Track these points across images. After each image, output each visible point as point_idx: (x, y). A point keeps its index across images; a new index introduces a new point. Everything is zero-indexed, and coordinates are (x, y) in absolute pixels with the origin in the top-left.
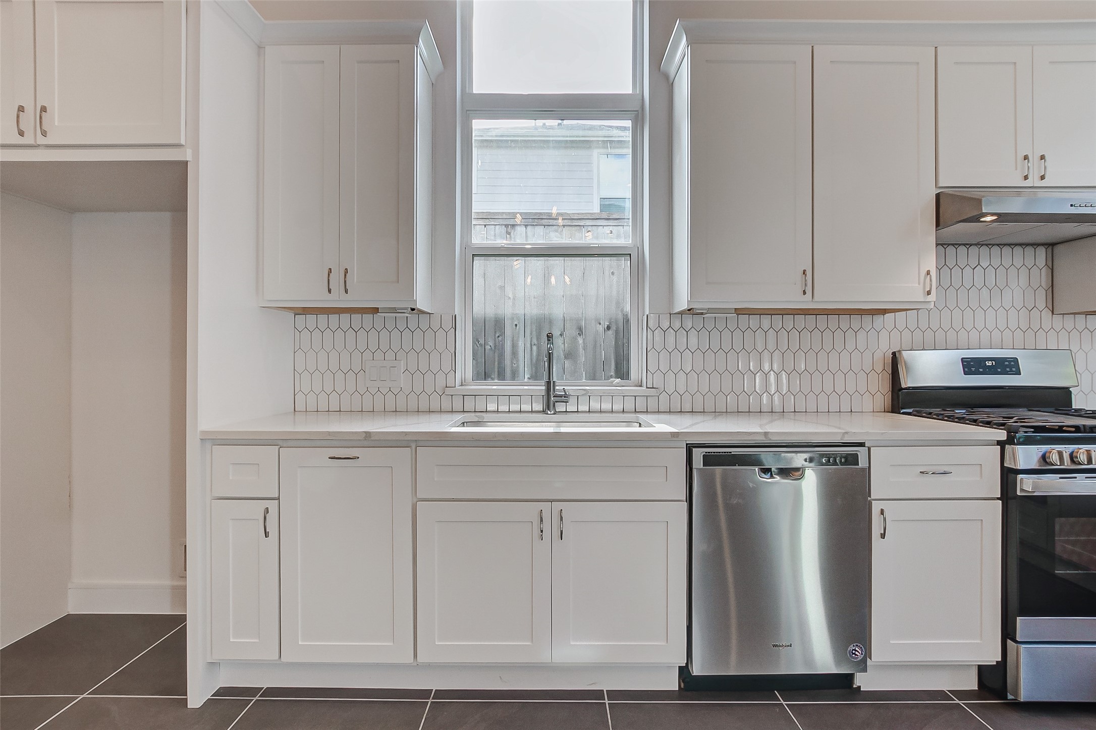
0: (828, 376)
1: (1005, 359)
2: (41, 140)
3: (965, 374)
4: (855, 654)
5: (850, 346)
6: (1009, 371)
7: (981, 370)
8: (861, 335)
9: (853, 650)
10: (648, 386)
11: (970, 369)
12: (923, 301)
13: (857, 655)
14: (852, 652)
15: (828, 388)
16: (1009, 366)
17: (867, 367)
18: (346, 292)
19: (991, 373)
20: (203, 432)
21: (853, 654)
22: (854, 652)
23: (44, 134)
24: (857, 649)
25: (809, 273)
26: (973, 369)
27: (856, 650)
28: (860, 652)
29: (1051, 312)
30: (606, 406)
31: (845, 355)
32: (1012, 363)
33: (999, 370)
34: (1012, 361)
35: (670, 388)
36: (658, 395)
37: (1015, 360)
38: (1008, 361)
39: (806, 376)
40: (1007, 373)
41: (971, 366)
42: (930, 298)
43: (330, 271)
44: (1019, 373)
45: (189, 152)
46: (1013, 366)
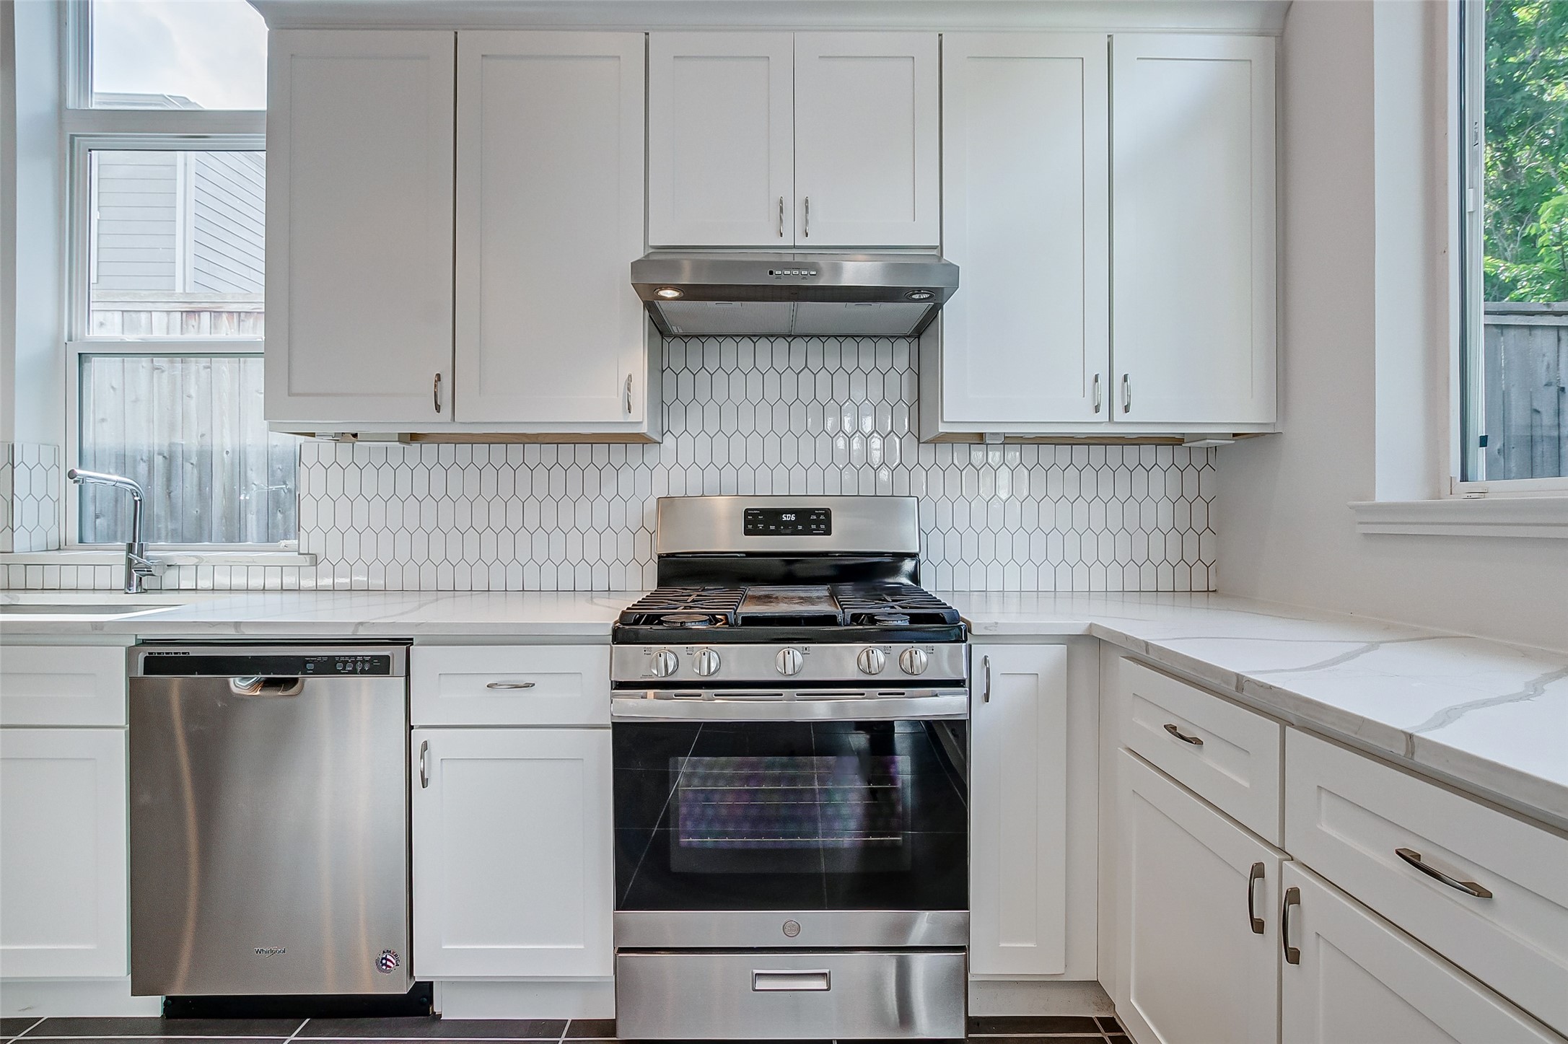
0: (574, 536)
1: (812, 511)
3: (745, 535)
4: (385, 964)
5: (609, 491)
6: (814, 530)
7: (772, 527)
8: (626, 475)
9: (383, 959)
10: (301, 552)
11: (755, 526)
12: (623, 421)
13: (390, 967)
14: (381, 962)
15: (574, 556)
16: (816, 520)
17: (634, 523)
19: (787, 532)
21: (383, 965)
22: (384, 961)
24: (389, 957)
26: (761, 526)
27: (386, 959)
28: (394, 961)
29: (917, 440)
30: (239, 581)
31: (600, 505)
32: (822, 517)
33: (800, 527)
34: (822, 514)
35: (334, 556)
36: (316, 565)
37: (827, 513)
38: (816, 514)
39: (540, 536)
40: (810, 533)
41: (759, 521)
42: (632, 417)
44: (828, 531)
46: (823, 522)
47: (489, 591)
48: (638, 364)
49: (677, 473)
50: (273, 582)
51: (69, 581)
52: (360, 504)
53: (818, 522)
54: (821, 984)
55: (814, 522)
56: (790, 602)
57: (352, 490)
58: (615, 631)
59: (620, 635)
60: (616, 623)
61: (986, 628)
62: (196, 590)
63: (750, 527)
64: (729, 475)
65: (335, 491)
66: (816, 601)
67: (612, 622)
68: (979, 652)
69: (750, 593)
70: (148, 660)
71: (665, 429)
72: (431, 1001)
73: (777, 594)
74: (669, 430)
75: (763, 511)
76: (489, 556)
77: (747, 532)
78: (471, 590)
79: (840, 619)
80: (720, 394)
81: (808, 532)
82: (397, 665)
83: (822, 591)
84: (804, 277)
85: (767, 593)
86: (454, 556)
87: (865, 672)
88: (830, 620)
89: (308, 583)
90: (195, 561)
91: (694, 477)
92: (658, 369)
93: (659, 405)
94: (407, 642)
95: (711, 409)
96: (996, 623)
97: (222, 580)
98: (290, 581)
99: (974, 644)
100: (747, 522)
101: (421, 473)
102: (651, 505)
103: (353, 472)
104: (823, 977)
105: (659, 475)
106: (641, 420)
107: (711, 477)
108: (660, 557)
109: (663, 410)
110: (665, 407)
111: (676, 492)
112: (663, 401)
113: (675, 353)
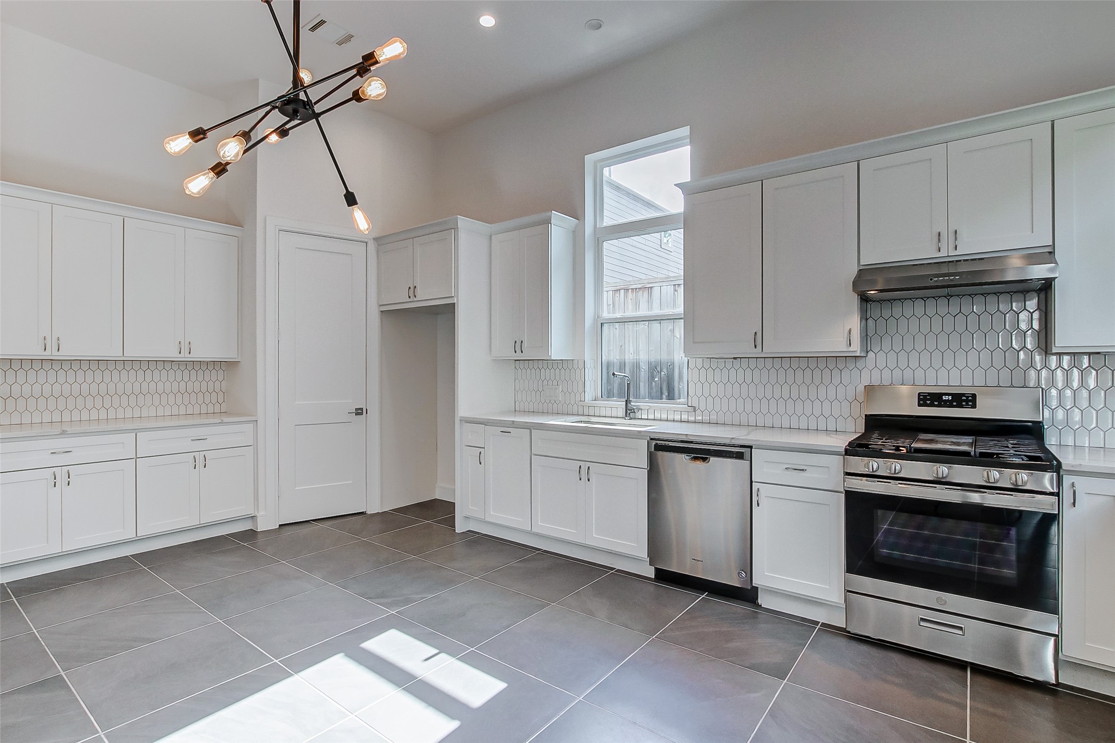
1: (963, 395)
2: (415, 299)
4: (741, 575)
5: (836, 380)
6: (964, 405)
7: (936, 403)
9: (740, 573)
10: (689, 405)
11: (925, 402)
12: (846, 350)
13: (743, 577)
17: (851, 397)
18: (522, 352)
19: (946, 406)
20: (461, 417)
23: (415, 297)
25: (759, 335)
26: (928, 402)
27: (743, 572)
28: (745, 575)
29: (1044, 352)
30: (664, 416)
31: (832, 387)
32: (970, 398)
33: (955, 404)
34: (970, 396)
35: (702, 407)
36: (695, 412)
37: (974, 396)
38: (966, 397)
39: (799, 403)
40: (962, 407)
41: (926, 399)
42: (851, 349)
43: (516, 342)
44: (974, 406)
45: (455, 299)
46: (970, 401)
47: (773, 427)
48: (854, 322)
49: (876, 373)
50: (677, 417)
51: (603, 414)
52: (714, 385)
53: (967, 401)
54: (960, 632)
55: (964, 401)
56: (945, 443)
57: (710, 379)
58: (846, 450)
59: (848, 452)
60: (846, 446)
61: (1072, 466)
62: (648, 419)
63: (921, 402)
64: (908, 373)
65: (703, 379)
66: (963, 444)
67: (844, 446)
69: (921, 437)
70: (656, 445)
71: (869, 349)
72: (757, 599)
73: (938, 439)
74: (871, 350)
75: (930, 394)
76: (773, 411)
77: (919, 405)
78: (764, 427)
79: (972, 453)
80: (903, 330)
81: (960, 406)
82: (747, 455)
83: (969, 439)
84: (952, 280)
85: (932, 438)
86: (757, 410)
87: (987, 482)
88: (967, 454)
89: (692, 419)
90: (648, 407)
91: (886, 374)
92: (864, 318)
93: (865, 337)
94: (751, 447)
95: (898, 338)
96: (1080, 465)
97: (658, 416)
98: (685, 417)
99: (1065, 475)
100: (919, 400)
101: (741, 372)
102: (861, 388)
103: (710, 371)
104: (961, 628)
105: (866, 376)
106: (856, 348)
107: (897, 373)
108: (866, 415)
109: (869, 343)
110: (869, 338)
111: (876, 382)
112: (867, 335)
113: (875, 310)
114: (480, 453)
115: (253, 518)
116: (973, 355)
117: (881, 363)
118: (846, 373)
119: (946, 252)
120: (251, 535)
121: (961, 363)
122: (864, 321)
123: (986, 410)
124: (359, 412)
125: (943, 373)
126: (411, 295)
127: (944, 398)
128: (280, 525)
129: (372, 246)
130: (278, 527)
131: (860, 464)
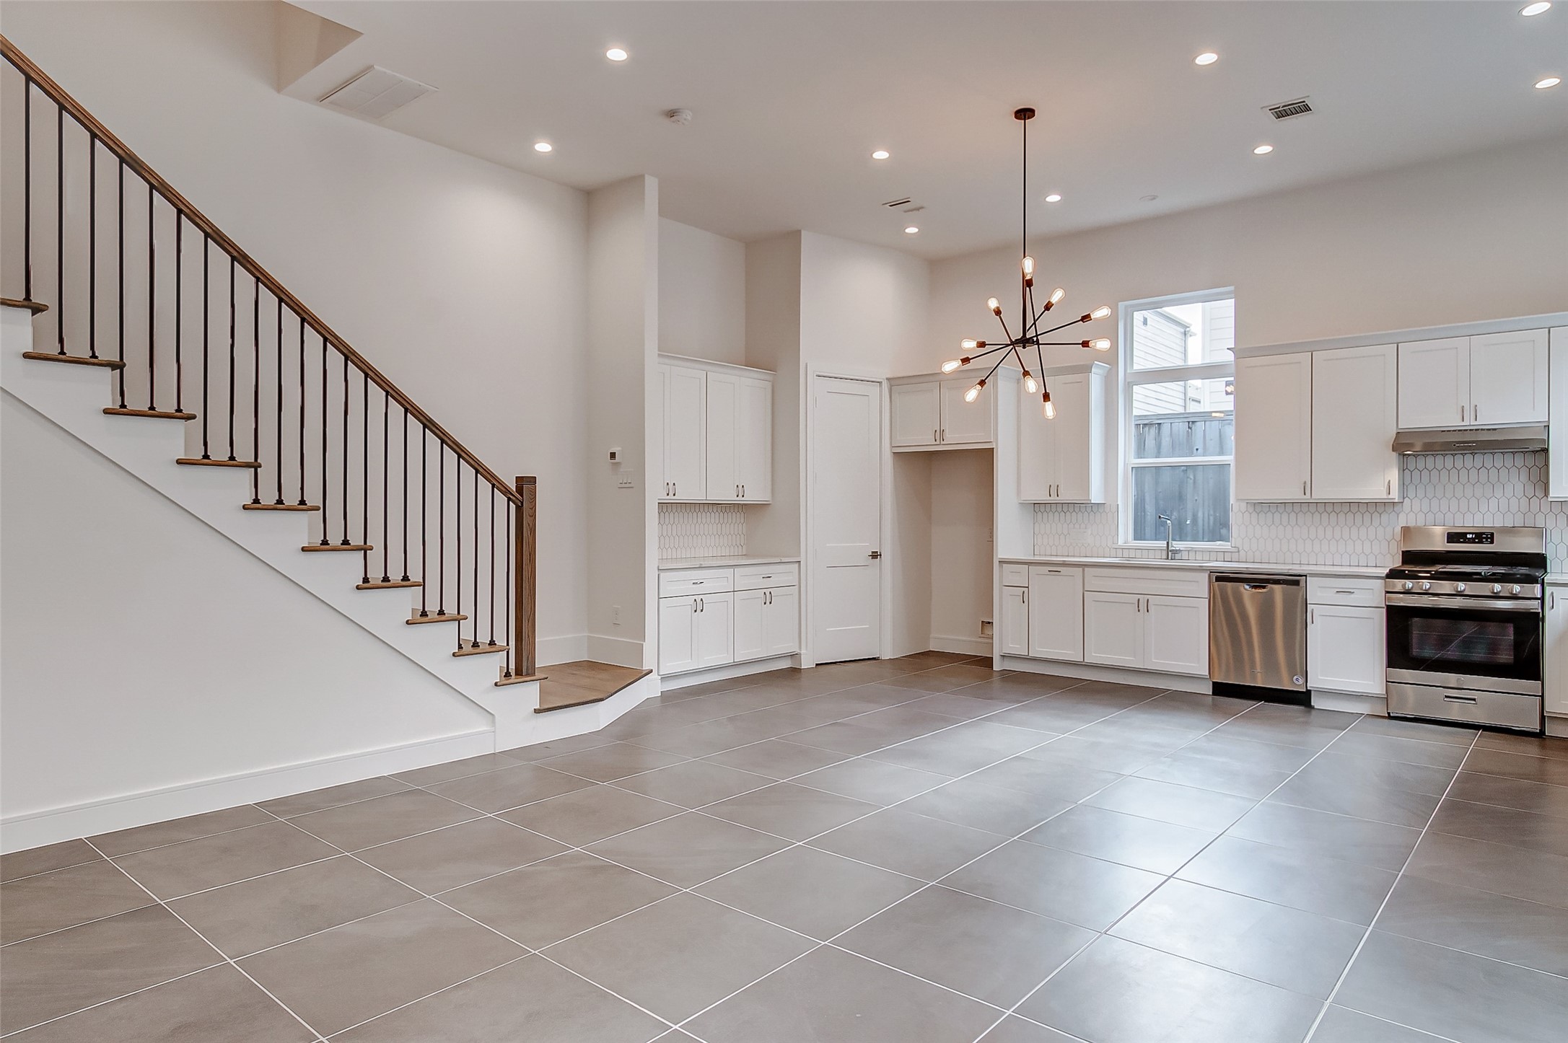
1: (1484, 533)
2: (942, 443)
3: (1446, 543)
5: (1376, 522)
6: (1484, 541)
7: (1462, 540)
9: (1296, 678)
10: (1233, 546)
12: (1386, 496)
13: (1299, 682)
14: (1296, 680)
17: (1389, 539)
18: (1058, 496)
19: (1469, 542)
20: (1000, 558)
23: (943, 440)
24: (1299, 678)
25: (1309, 484)
26: (1456, 539)
28: (1301, 680)
33: (1477, 540)
34: (1489, 535)
35: (1246, 548)
36: (1239, 552)
37: (1492, 534)
38: (1485, 535)
40: (1482, 543)
41: (1453, 537)
42: (1390, 497)
43: (1050, 486)
44: (1492, 542)
45: (994, 444)
46: (1489, 538)
48: (1393, 475)
49: (1412, 516)
51: (1139, 555)
53: (1487, 538)
54: (1474, 702)
55: (1484, 538)
57: (1255, 522)
58: (1387, 575)
59: (1389, 576)
60: (1387, 572)
61: (1552, 580)
62: (1189, 559)
63: (1450, 540)
64: (1440, 517)
65: (1247, 522)
68: (1548, 590)
70: (1216, 577)
71: (1406, 496)
72: (1311, 700)
75: (1457, 533)
77: (1448, 542)
79: (1483, 574)
81: (1480, 542)
82: (1303, 584)
87: (1492, 593)
88: (1478, 574)
90: (1190, 549)
91: (1421, 518)
92: (1403, 470)
93: (1403, 485)
94: (1304, 575)
96: (1561, 579)
97: (1199, 557)
99: (1546, 585)
100: (1448, 538)
102: (1398, 529)
103: (1255, 515)
104: (1474, 700)
105: (1402, 516)
106: (1395, 495)
107: (1430, 517)
108: (1403, 551)
109: (1405, 490)
110: (1405, 487)
111: (1411, 524)
112: (1404, 484)
113: (1411, 463)
114: (1024, 592)
115: (793, 656)
116: (1493, 502)
117: (1416, 507)
118: (1385, 517)
119: (1469, 422)
120: (794, 672)
121: (1484, 508)
122: (1401, 471)
123: (1502, 545)
124: (875, 555)
125: (1469, 516)
126: (938, 438)
127: (1468, 536)
128: (817, 665)
129: (885, 385)
130: (814, 666)
131: (1399, 584)
